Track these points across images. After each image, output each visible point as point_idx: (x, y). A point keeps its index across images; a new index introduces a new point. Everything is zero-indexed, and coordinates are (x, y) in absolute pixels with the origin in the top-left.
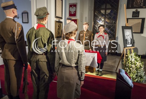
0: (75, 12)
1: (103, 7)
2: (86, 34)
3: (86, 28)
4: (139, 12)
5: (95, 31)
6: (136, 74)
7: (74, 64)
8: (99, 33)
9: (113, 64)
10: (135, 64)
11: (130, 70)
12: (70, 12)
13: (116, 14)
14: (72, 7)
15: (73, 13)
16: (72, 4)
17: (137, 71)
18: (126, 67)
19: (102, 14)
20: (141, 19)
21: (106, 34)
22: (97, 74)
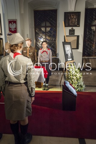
0: (16, 28)
1: (43, 25)
2: (29, 51)
3: (28, 44)
4: (74, 30)
5: (37, 48)
6: (77, 84)
7: (23, 80)
8: (42, 49)
9: (56, 78)
10: (76, 76)
11: (72, 82)
12: (10, 29)
13: (55, 31)
14: (11, 23)
15: (13, 30)
16: (12, 20)
17: (78, 81)
18: (68, 79)
19: (43, 31)
20: (76, 37)
21: (49, 50)
22: (44, 89)
